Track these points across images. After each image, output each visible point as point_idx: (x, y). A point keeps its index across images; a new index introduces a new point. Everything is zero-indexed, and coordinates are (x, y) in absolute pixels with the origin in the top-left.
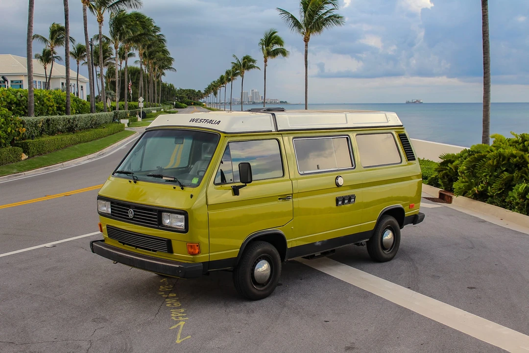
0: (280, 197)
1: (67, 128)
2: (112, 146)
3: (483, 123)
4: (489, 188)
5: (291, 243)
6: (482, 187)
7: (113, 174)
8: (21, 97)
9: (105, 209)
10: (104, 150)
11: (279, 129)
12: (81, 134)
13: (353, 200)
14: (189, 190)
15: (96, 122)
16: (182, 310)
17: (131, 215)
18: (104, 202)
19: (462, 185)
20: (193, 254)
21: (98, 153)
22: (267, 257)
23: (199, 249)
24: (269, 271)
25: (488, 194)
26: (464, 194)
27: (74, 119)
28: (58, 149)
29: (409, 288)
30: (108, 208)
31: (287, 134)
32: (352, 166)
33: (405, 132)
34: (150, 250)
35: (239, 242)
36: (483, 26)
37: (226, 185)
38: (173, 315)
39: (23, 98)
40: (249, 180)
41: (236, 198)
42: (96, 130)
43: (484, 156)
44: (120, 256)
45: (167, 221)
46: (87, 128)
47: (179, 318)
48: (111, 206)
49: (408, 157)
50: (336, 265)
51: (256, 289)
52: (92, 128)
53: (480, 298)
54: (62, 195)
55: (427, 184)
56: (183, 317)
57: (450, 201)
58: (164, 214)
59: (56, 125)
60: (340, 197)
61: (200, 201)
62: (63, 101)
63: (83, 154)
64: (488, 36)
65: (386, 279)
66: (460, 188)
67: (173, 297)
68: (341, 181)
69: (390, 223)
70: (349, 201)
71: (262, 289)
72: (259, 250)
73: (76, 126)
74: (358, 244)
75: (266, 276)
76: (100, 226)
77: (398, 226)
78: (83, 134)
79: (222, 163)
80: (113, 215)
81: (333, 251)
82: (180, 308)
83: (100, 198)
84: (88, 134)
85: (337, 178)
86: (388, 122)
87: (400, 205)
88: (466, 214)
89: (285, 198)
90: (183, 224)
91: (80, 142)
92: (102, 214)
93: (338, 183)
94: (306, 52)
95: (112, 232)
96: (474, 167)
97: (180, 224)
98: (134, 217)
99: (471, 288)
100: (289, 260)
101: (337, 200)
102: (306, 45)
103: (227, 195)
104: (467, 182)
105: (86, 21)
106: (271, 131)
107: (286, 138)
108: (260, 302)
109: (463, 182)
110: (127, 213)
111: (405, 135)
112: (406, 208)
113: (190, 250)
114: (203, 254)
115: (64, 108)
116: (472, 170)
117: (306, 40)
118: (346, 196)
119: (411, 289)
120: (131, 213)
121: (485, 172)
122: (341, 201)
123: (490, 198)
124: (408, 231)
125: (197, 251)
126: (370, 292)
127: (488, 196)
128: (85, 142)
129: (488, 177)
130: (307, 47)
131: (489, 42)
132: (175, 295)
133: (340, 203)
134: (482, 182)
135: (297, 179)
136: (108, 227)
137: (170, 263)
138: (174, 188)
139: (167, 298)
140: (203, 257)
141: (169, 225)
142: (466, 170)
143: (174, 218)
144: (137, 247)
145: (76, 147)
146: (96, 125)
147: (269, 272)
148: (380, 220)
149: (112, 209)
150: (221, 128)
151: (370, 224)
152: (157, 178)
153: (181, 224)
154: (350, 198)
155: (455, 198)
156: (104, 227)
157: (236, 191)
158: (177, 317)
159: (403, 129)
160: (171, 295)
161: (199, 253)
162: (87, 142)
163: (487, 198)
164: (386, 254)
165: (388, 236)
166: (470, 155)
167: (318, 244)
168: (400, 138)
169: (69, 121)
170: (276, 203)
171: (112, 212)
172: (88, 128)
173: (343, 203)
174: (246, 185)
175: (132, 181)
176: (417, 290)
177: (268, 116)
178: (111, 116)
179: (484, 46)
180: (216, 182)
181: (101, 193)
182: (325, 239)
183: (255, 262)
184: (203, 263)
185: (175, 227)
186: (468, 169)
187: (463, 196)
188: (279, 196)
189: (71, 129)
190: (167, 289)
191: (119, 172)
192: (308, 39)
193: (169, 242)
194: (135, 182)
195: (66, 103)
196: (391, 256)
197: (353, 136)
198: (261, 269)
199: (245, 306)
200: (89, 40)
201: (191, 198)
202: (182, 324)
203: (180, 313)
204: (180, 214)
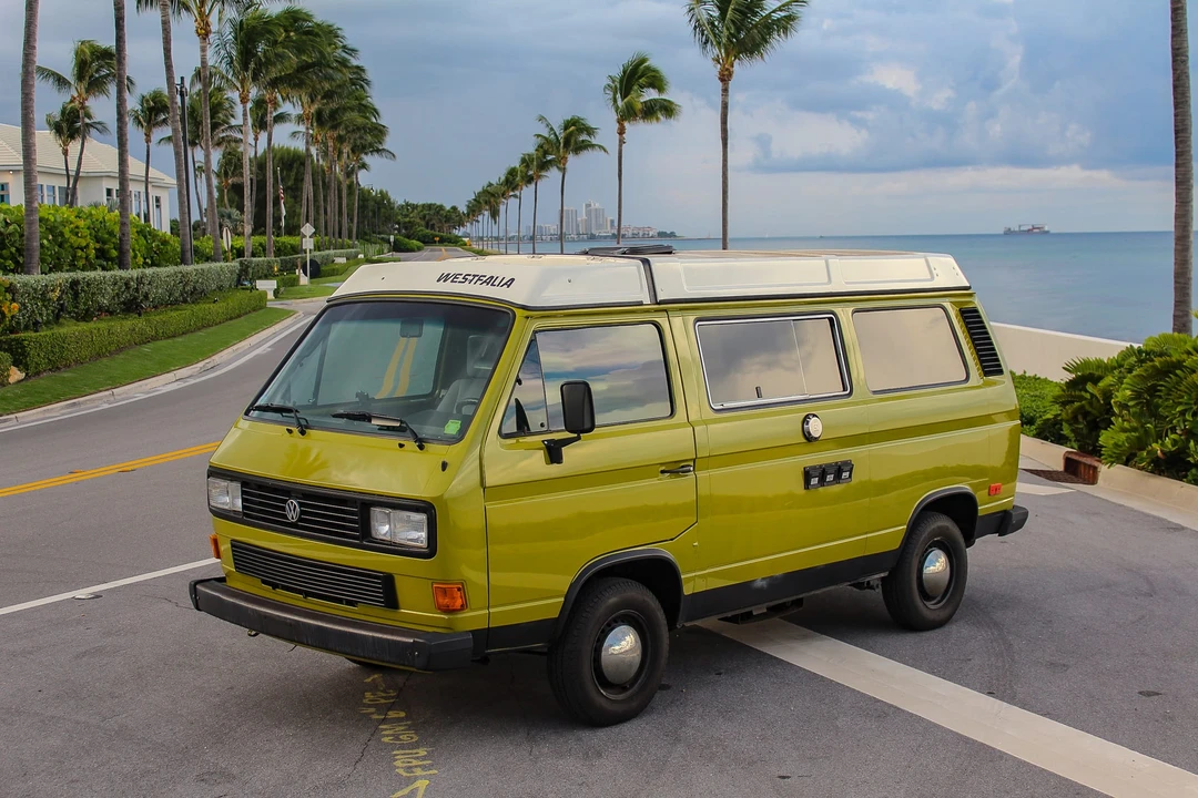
0: (663, 468)
1: (124, 303)
2: (235, 347)
3: (1176, 282)
4: (1192, 443)
5: (694, 582)
6: (1175, 442)
7: (247, 413)
8: (7, 224)
9: (227, 499)
10: (217, 358)
11: (659, 299)
12: (157, 318)
13: (846, 475)
14: (437, 451)
15: (194, 288)
16: (422, 752)
17: (292, 515)
18: (224, 483)
19: (1123, 436)
20: (448, 610)
21: (201, 364)
22: (633, 618)
23: (464, 597)
24: (639, 652)
25: (1190, 459)
26: (1128, 460)
27: (140, 281)
28: (99, 356)
29: (990, 693)
30: (234, 498)
31: (681, 309)
32: (844, 390)
33: (977, 303)
34: (340, 601)
35: (563, 582)
36: (1173, 36)
37: (529, 439)
38: (398, 763)
39: (11, 227)
40: (587, 426)
41: (555, 469)
42: (196, 308)
43: (1179, 365)
44: (266, 616)
45: (382, 530)
46: (171, 303)
47: (414, 770)
48: (243, 492)
49: (983, 367)
50: (805, 637)
51: (605, 699)
52: (185, 301)
53: (1172, 719)
54: (112, 469)
55: (1034, 436)
56: (424, 768)
57: (1092, 479)
58: (376, 512)
59: (93, 294)
60: (814, 468)
61: (465, 478)
62: (111, 234)
63: (164, 368)
64: (1185, 62)
65: (933, 673)
66: (1116, 445)
67: (400, 720)
68: (815, 427)
69: (942, 531)
70: (838, 478)
71: (621, 697)
72: (613, 600)
73: (146, 297)
74: (859, 586)
75: (630, 666)
76: (215, 542)
77: (961, 540)
78: (163, 317)
79: (520, 384)
80: (247, 516)
81: (799, 602)
82: (416, 745)
83: (216, 473)
84: (175, 316)
85: (805, 420)
86: (933, 278)
87: (965, 486)
88: (1132, 510)
89: (676, 469)
90: (423, 535)
91: (155, 338)
92: (221, 514)
93: (809, 433)
94: (725, 107)
95: (245, 557)
96: (1153, 390)
97: (415, 535)
98: (300, 520)
99: (1149, 694)
100: (688, 624)
101: (807, 475)
102: (725, 90)
103: (532, 463)
104: (1134, 429)
105: (169, 32)
106: (641, 304)
107: (677, 321)
108: (615, 730)
109: (1124, 430)
110: (284, 509)
111: (977, 311)
112: (980, 496)
113: (441, 600)
114: (472, 610)
115: (114, 253)
116: (1148, 401)
117: (725, 77)
118: (830, 465)
119: (996, 697)
120: (293, 510)
121: (1181, 403)
122: (816, 476)
123: (1194, 471)
124: (985, 552)
125: (459, 602)
126: (892, 706)
127: (1189, 466)
128: (169, 337)
129: (1188, 417)
130: (727, 95)
131: (1188, 77)
132: (402, 714)
133: (815, 481)
134: (1173, 430)
135: (706, 422)
136: (236, 546)
137: (392, 634)
138: (401, 446)
139: (383, 721)
140: (474, 618)
141: (389, 539)
142: (1132, 399)
143: (401, 520)
144: (307, 594)
145: (146, 349)
146: (194, 294)
147: (636, 656)
148: (915, 525)
149: (244, 500)
150: (514, 295)
151: (889, 535)
152: (356, 423)
153: (419, 537)
154: (840, 471)
155: (1103, 469)
156: (225, 547)
157: (554, 452)
158: (409, 769)
159: (971, 295)
160: (392, 714)
161: (463, 607)
162: (174, 336)
163: (1187, 470)
164: (930, 609)
165: (937, 565)
166: (1141, 361)
167: (759, 584)
168: (964, 318)
169: (127, 284)
170: (654, 481)
171: (244, 507)
172: (176, 302)
173: (822, 482)
174: (578, 438)
175: (295, 430)
176: (1011, 699)
177: (632, 266)
178: (232, 272)
179: (1175, 87)
180: (504, 431)
181: (216, 460)
182: (779, 572)
183: (603, 631)
184: (473, 632)
185: (402, 542)
186: (1137, 395)
187: (1126, 464)
188: (662, 464)
189: (132, 306)
190: (383, 701)
191: (260, 408)
192: (730, 75)
193: (388, 582)
194: (303, 433)
195: (120, 239)
196: (943, 614)
197: (844, 313)
198: (617, 648)
199: (580, 740)
200: (177, 81)
201: (444, 469)
202: (422, 784)
203: (417, 758)
204: (417, 509)
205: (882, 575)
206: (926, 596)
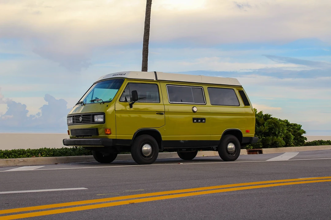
0: (157, 113)
5: (164, 137)
9: (70, 121)
11: (158, 79)
13: (204, 121)
17: (81, 120)
18: (70, 118)
20: (107, 134)
22: (150, 143)
23: (110, 131)
31: (163, 82)
32: (204, 103)
33: (244, 89)
34: (89, 136)
35: (133, 132)
37: (127, 103)
40: (136, 99)
41: (131, 109)
49: (244, 104)
51: (143, 159)
60: (195, 118)
61: (112, 109)
69: (233, 139)
70: (201, 121)
71: (147, 159)
72: (145, 138)
75: (149, 152)
76: (68, 131)
79: (125, 92)
80: (73, 123)
85: (193, 107)
87: (239, 129)
89: (160, 113)
92: (69, 125)
93: (194, 110)
100: (164, 148)
101: (193, 119)
106: (153, 80)
107: (162, 84)
110: (79, 119)
111: (243, 91)
112: (243, 132)
113: (106, 132)
118: (199, 118)
120: (81, 119)
133: (195, 121)
135: (167, 105)
136: (72, 131)
137: (96, 139)
138: (100, 104)
140: (112, 136)
141: (97, 121)
143: (99, 117)
144: (83, 136)
147: (151, 151)
150: (125, 76)
151: (217, 137)
153: (102, 120)
156: (70, 132)
157: (131, 106)
159: (242, 88)
161: (110, 134)
164: (230, 156)
165: (231, 146)
167: (182, 142)
168: (240, 93)
170: (155, 115)
171: (73, 121)
173: (197, 121)
174: (135, 102)
175: (83, 105)
180: (121, 101)
182: (187, 140)
184: (113, 139)
185: (99, 121)
193: (97, 129)
196: (233, 158)
197: (205, 87)
198: (146, 148)
201: (107, 106)
204: (102, 114)
205: (216, 146)
206: (229, 153)
